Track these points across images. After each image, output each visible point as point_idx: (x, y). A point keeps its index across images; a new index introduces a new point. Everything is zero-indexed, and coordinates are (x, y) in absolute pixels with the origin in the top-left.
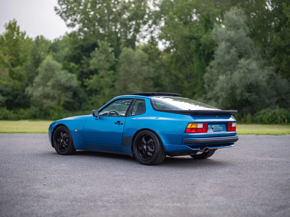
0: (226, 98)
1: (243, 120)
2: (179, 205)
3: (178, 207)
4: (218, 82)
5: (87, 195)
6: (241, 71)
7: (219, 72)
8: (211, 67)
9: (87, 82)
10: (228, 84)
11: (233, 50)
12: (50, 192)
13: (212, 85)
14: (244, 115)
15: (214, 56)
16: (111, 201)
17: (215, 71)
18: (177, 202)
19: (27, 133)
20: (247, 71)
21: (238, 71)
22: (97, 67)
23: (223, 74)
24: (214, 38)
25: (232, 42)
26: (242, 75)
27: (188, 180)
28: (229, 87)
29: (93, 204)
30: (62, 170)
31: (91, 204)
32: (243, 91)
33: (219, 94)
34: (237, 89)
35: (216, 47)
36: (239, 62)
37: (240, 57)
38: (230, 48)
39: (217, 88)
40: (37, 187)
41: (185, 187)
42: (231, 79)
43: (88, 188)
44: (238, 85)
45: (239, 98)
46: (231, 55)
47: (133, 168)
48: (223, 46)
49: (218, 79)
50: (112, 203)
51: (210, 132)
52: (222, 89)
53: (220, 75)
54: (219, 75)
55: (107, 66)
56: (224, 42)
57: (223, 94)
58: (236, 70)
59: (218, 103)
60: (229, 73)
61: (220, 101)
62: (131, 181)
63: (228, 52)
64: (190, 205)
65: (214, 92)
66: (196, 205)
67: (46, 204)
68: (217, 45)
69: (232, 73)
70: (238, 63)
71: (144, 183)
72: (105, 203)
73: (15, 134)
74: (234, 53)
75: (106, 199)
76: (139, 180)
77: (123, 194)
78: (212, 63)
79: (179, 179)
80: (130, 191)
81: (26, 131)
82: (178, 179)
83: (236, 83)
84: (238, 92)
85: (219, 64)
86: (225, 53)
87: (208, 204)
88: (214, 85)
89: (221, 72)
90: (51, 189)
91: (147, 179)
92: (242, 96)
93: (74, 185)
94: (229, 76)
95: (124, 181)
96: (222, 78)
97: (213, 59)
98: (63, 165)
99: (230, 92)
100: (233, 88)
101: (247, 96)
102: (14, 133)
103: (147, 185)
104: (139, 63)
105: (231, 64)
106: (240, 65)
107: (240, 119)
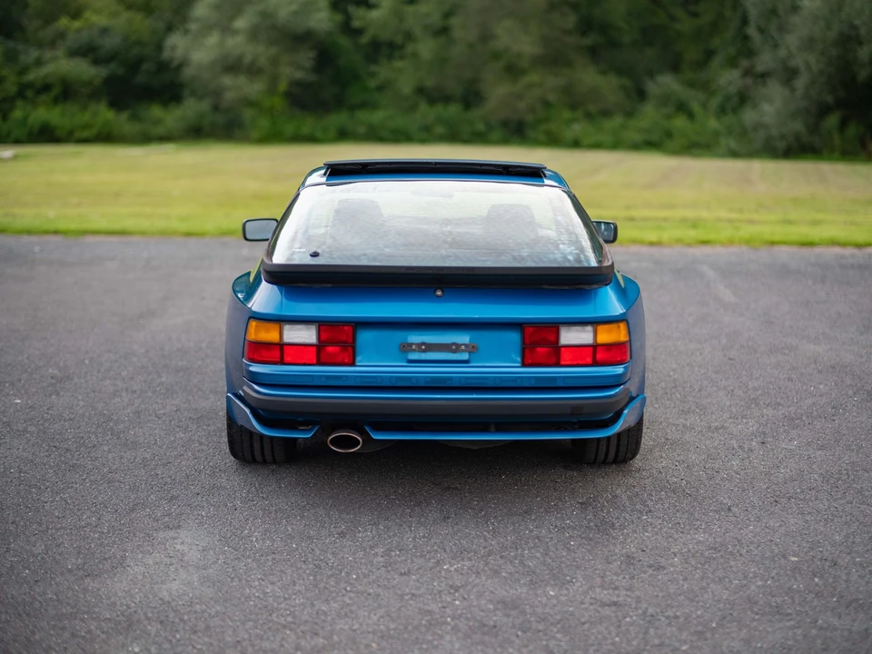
0: (822, 73)
4: (795, 19)
9: (362, 17)
10: (828, 27)
13: (773, 28)
28: (832, 35)
33: (798, 62)
34: (860, 43)
39: (792, 41)
42: (840, 9)
44: (863, 31)
45: (863, 75)
49: (795, 8)
52: (809, 43)
57: (812, 59)
59: (793, 90)
61: (801, 83)
65: (782, 53)
83: (857, 22)
84: (864, 53)
88: (782, 29)
99: (834, 52)
100: (848, 40)
102: (85, 233)
107: (863, 145)
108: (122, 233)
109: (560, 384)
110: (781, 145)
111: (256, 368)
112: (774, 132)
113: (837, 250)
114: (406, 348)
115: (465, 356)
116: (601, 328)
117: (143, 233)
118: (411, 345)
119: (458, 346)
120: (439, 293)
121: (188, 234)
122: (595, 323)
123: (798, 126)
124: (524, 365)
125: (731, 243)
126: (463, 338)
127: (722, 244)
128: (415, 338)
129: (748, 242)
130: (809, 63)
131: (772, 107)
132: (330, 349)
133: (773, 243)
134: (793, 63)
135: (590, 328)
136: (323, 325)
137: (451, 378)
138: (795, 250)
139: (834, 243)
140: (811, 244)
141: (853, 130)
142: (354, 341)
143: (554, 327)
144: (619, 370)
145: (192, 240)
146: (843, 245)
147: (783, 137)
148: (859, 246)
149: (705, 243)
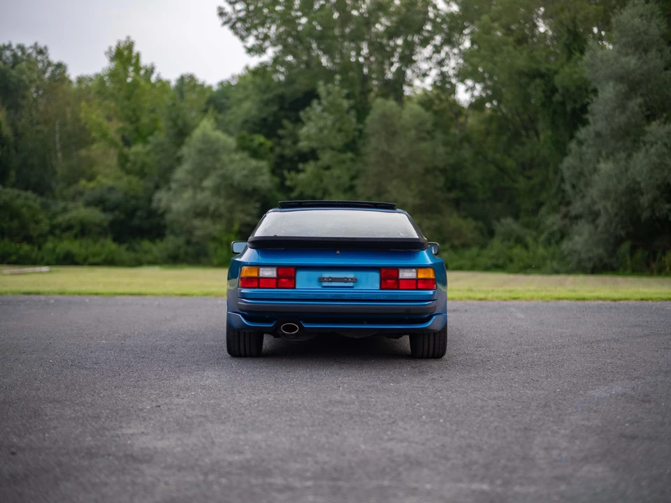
0: (616, 215)
1: (654, 266)
2: (485, 487)
3: (483, 492)
4: (596, 177)
5: (249, 456)
6: (653, 150)
7: (599, 153)
9: (292, 178)
10: (619, 182)
11: (635, 103)
12: (160, 444)
13: (581, 184)
14: (659, 255)
15: (588, 117)
16: (309, 474)
17: (589, 151)
18: (482, 480)
19: (146, 295)
20: (665, 150)
21: (643, 150)
22: (314, 144)
23: (608, 157)
24: (587, 74)
26: (654, 158)
27: (514, 416)
28: (622, 188)
29: (260, 481)
30: (204, 387)
31: (254, 481)
32: (655, 200)
33: (598, 206)
34: (642, 194)
35: (591, 96)
36: (647, 128)
37: (650, 118)
38: (627, 96)
39: (593, 193)
40: (130, 431)
41: (505, 437)
42: (627, 170)
43: (258, 437)
44: (642, 185)
45: (645, 215)
46: (628, 113)
47: (378, 383)
48: (608, 92)
49: (595, 170)
50: (308, 479)
51: (306, 283)
52: (606, 194)
53: (601, 160)
54: (598, 162)
55: (339, 141)
56: (611, 84)
57: (609, 205)
58: (637, 149)
59: (596, 227)
60: (623, 155)
61: (602, 221)
62: (369, 418)
63: (623, 108)
64: (517, 488)
65: (588, 201)
66: (532, 489)
67: (139, 480)
68: (595, 91)
69: (629, 156)
70: (644, 133)
71: (401, 424)
72: (291, 480)
73: (118, 297)
74: (637, 108)
75: (298, 466)
76: (390, 416)
77: (344, 454)
78: (582, 133)
79: (492, 414)
80: (363, 447)
81: (143, 290)
82: (490, 414)
83: (639, 179)
84: (645, 200)
85: (598, 135)
86: (614, 109)
87: (563, 487)
88: (587, 185)
89: (604, 153)
90: (162, 438)
91: (411, 412)
92: (653, 211)
93: (222, 427)
94: (623, 163)
95: (352, 418)
96: (605, 167)
97: (585, 123)
98: (208, 373)
99: (624, 200)
100: (633, 191)
101: (665, 211)
102: (116, 294)
103: (408, 428)
104: (413, 133)
105: (628, 133)
106: (648, 138)
107: (648, 265)
108: (140, 294)
109: (399, 298)
110: (590, 265)
111: (244, 291)
112: (583, 256)
113: (601, 302)
114: (321, 280)
115: (351, 284)
116: (420, 270)
117: (153, 294)
118: (324, 278)
119: (348, 279)
120: (338, 252)
121: (183, 295)
122: (417, 268)
123: (600, 251)
124: (381, 289)
125: (532, 299)
126: (350, 275)
127: (526, 300)
128: (326, 275)
129: (542, 298)
130: (606, 207)
131: (581, 239)
132: (283, 280)
133: (559, 299)
134: (596, 208)
135: (414, 270)
136: (279, 267)
137: (344, 295)
138: (573, 302)
139: (599, 299)
140: (584, 299)
141: (639, 254)
142: (295, 276)
143: (396, 269)
144: (431, 292)
145: (185, 298)
146: (604, 299)
147: (590, 259)
148: (614, 300)
149: (515, 299)
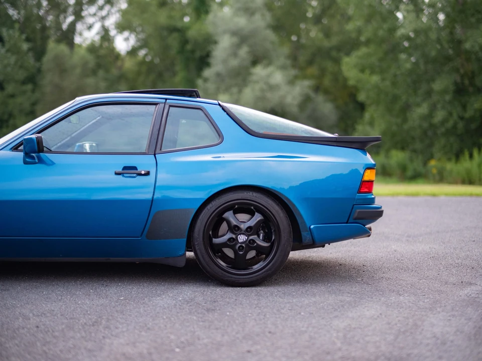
6: (257, 87)
8: (206, 80)
11: (244, 51)
15: (211, 60)
17: (211, 87)
20: (266, 87)
21: (250, 87)
23: (224, 92)
24: (211, 29)
25: (242, 38)
26: (258, 93)
36: (252, 71)
37: (255, 63)
38: (238, 46)
42: (237, 102)
46: (239, 59)
54: (217, 95)
55: (21, 75)
56: (227, 36)
58: (246, 86)
60: (235, 90)
63: (235, 55)
68: (216, 42)
69: (240, 91)
70: (250, 74)
74: (245, 56)
85: (218, 75)
86: (229, 55)
89: (221, 90)
94: (235, 97)
104: (78, 71)
105: (238, 75)
